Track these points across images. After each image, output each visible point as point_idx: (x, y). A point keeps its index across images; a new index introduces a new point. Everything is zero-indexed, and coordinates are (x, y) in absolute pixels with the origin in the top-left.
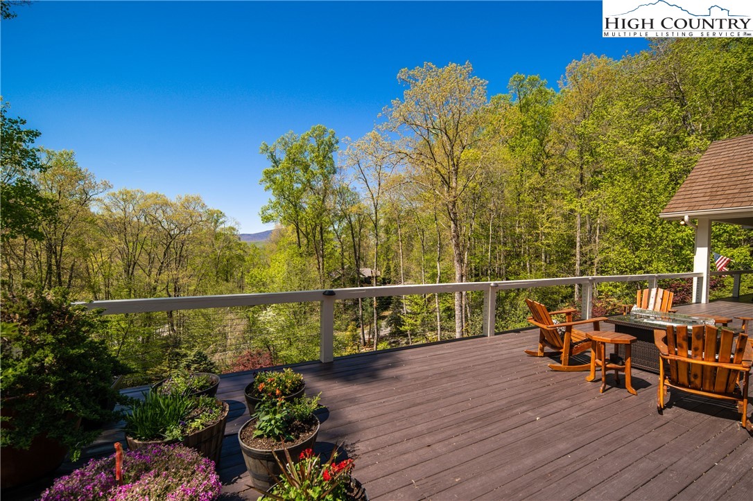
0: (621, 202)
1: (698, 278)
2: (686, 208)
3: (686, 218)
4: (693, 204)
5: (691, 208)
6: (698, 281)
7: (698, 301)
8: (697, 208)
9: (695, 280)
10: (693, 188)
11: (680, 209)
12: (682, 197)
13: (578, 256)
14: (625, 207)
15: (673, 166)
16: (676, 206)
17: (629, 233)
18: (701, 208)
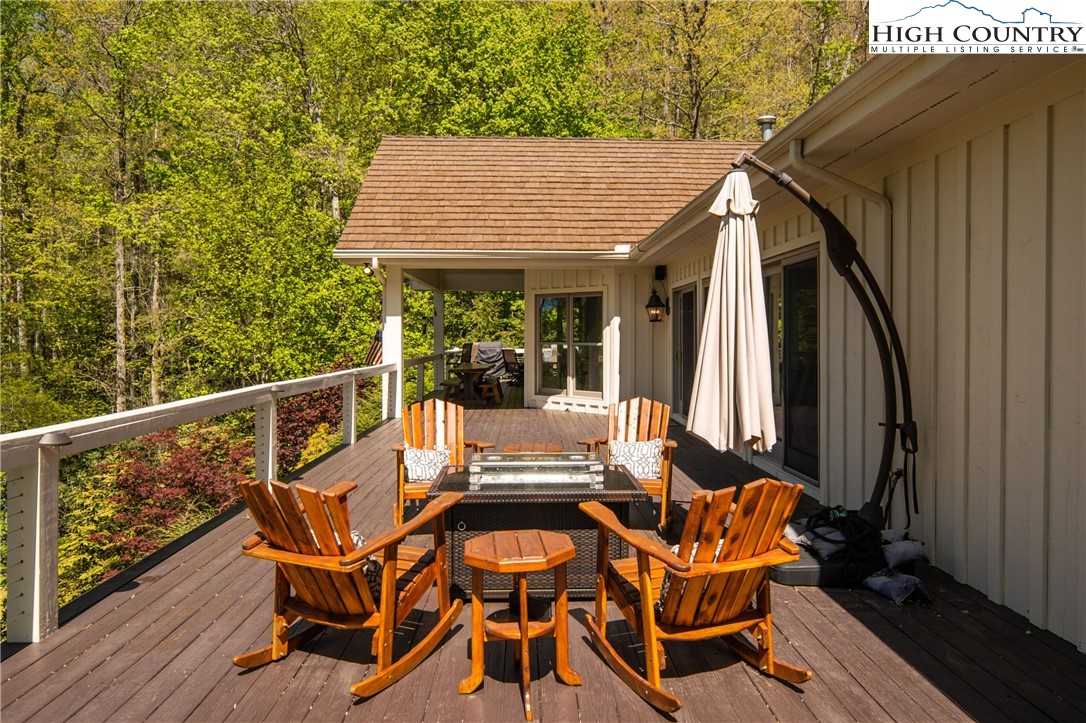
0: (216, 225)
1: (390, 374)
2: (372, 245)
3: (375, 263)
4: (382, 238)
5: (380, 244)
6: (390, 379)
7: (391, 418)
8: (388, 245)
9: (385, 377)
10: (375, 209)
11: (363, 245)
12: (362, 223)
13: (121, 338)
14: (224, 237)
15: (298, 171)
16: (356, 237)
17: (231, 290)
18: (395, 245)
